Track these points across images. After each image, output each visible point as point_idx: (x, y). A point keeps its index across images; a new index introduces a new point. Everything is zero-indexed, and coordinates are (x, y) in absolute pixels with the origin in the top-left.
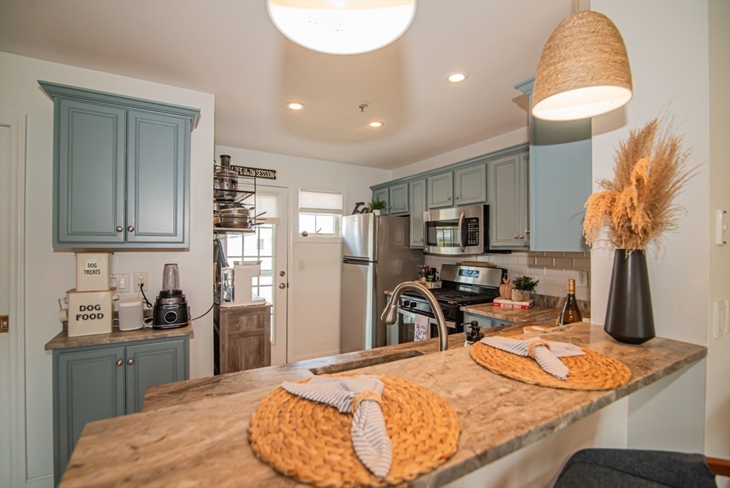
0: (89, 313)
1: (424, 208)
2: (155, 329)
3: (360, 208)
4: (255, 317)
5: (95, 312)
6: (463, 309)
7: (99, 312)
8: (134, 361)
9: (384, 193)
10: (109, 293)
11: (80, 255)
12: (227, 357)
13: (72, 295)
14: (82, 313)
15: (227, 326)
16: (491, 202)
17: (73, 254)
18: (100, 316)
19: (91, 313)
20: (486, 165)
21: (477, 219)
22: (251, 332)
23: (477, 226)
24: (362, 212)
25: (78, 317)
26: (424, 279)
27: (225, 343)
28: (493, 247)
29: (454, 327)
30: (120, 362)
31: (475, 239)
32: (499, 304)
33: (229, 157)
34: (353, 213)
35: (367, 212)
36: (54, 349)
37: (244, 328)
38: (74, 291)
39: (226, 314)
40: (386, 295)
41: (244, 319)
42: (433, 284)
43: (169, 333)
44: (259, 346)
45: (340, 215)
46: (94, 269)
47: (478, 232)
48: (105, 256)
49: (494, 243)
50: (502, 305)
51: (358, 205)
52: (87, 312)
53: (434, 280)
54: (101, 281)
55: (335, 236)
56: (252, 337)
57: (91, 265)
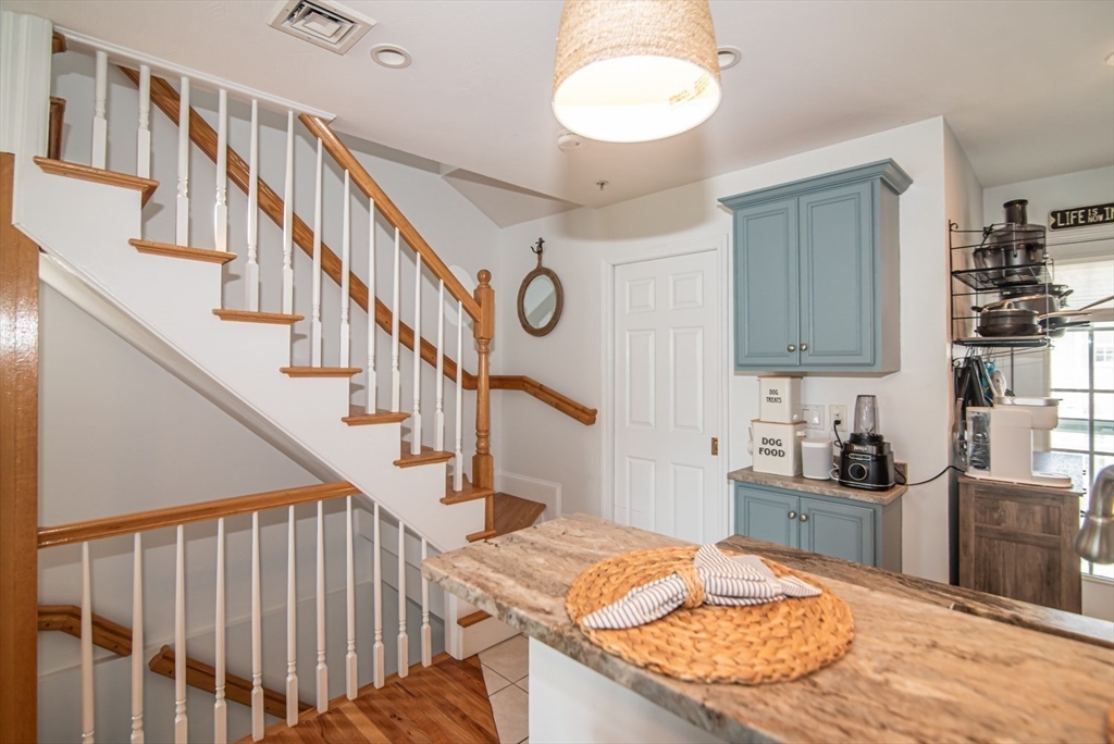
0: (771, 448)
2: (842, 484)
4: (1038, 509)
5: (777, 448)
7: (780, 448)
8: (808, 518)
10: (791, 427)
11: (762, 379)
12: (973, 565)
13: (755, 424)
14: (765, 447)
15: (972, 512)
17: (756, 378)
18: (781, 454)
19: (771, 447)
22: (1027, 536)
25: (761, 450)
27: (970, 539)
30: (792, 515)
33: (1023, 202)
36: (736, 481)
37: (1010, 524)
38: (758, 421)
39: (972, 490)
41: (1010, 507)
43: (852, 494)
46: (775, 396)
48: (787, 381)
52: (768, 446)
54: (783, 411)
56: (1029, 547)
57: (772, 392)
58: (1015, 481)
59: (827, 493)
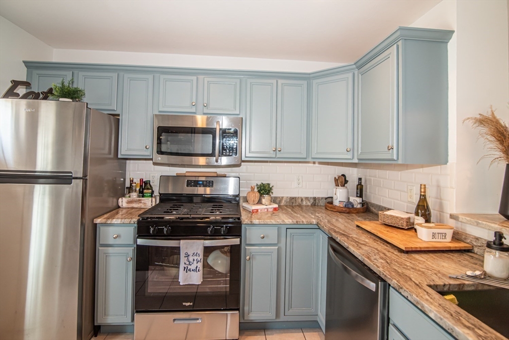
1: (151, 110)
16: (245, 116)
21: (235, 130)
26: (134, 195)
28: (246, 158)
29: (239, 243)
32: (257, 211)
40: (96, 225)
42: (153, 200)
50: (259, 211)
51: (16, 84)
53: (152, 195)
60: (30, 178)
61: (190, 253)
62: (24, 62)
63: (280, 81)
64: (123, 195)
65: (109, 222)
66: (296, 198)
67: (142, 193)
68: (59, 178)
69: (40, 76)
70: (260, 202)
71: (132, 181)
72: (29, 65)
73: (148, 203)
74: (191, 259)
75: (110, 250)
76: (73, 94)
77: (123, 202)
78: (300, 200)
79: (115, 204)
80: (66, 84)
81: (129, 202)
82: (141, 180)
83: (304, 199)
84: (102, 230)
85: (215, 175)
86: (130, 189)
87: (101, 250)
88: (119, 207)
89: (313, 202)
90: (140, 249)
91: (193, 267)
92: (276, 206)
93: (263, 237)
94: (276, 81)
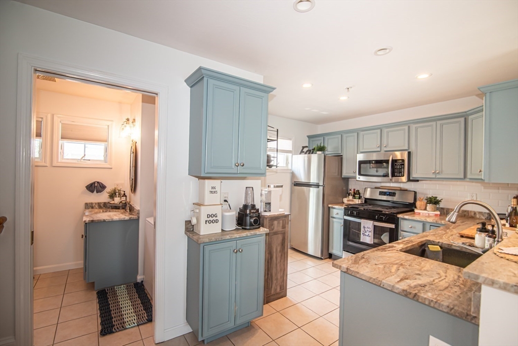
1: (356, 152)
3: (305, 150)
4: (281, 221)
5: (215, 218)
6: (400, 216)
8: (242, 250)
9: (320, 140)
14: (208, 219)
16: (412, 149)
18: (217, 221)
20: (409, 126)
21: (403, 161)
23: (404, 165)
24: (306, 153)
25: (206, 221)
26: (351, 197)
28: (413, 178)
29: (394, 227)
30: (235, 251)
31: (401, 173)
32: (419, 214)
34: (300, 154)
35: (309, 153)
37: (276, 229)
39: (268, 219)
40: (329, 207)
41: (276, 222)
42: (360, 200)
44: (283, 240)
45: (290, 155)
46: (214, 190)
47: (404, 168)
49: (414, 175)
50: (421, 214)
51: (304, 147)
52: (211, 219)
53: (360, 198)
54: (217, 198)
55: (285, 168)
56: (279, 235)
57: (213, 188)
58: (276, 214)
59: (249, 235)
60: (308, 185)
61: (366, 227)
62: (307, 136)
63: (439, 123)
64: (346, 197)
65: (334, 206)
66: (468, 211)
67: (354, 197)
68: (317, 186)
69: (313, 141)
70: (425, 209)
71: (350, 190)
72: (309, 137)
73: (357, 201)
74: (366, 229)
75: (334, 220)
76: (322, 149)
77: (345, 200)
78: (473, 214)
79: (341, 201)
80: (319, 145)
81: (348, 201)
82: (354, 190)
83: (477, 213)
84: (331, 210)
85: (399, 189)
86: (349, 194)
87: (331, 218)
88: (344, 203)
89: (488, 217)
90: (345, 221)
91: (367, 234)
92: (438, 213)
93: (411, 227)
94: (435, 123)
